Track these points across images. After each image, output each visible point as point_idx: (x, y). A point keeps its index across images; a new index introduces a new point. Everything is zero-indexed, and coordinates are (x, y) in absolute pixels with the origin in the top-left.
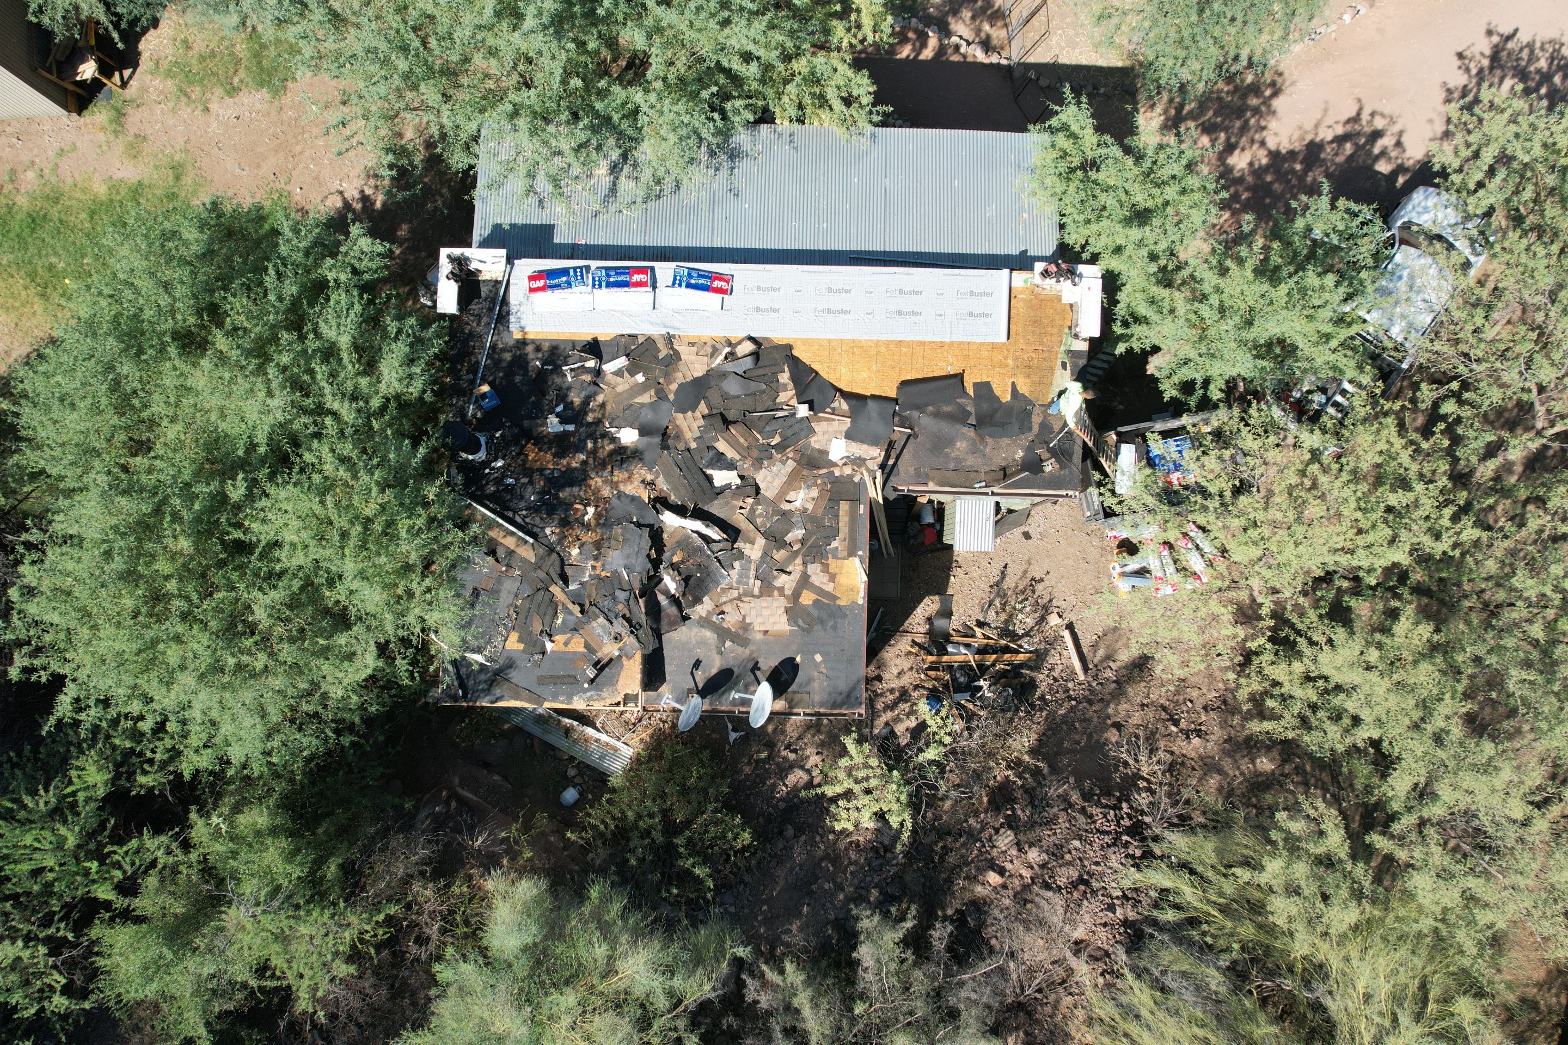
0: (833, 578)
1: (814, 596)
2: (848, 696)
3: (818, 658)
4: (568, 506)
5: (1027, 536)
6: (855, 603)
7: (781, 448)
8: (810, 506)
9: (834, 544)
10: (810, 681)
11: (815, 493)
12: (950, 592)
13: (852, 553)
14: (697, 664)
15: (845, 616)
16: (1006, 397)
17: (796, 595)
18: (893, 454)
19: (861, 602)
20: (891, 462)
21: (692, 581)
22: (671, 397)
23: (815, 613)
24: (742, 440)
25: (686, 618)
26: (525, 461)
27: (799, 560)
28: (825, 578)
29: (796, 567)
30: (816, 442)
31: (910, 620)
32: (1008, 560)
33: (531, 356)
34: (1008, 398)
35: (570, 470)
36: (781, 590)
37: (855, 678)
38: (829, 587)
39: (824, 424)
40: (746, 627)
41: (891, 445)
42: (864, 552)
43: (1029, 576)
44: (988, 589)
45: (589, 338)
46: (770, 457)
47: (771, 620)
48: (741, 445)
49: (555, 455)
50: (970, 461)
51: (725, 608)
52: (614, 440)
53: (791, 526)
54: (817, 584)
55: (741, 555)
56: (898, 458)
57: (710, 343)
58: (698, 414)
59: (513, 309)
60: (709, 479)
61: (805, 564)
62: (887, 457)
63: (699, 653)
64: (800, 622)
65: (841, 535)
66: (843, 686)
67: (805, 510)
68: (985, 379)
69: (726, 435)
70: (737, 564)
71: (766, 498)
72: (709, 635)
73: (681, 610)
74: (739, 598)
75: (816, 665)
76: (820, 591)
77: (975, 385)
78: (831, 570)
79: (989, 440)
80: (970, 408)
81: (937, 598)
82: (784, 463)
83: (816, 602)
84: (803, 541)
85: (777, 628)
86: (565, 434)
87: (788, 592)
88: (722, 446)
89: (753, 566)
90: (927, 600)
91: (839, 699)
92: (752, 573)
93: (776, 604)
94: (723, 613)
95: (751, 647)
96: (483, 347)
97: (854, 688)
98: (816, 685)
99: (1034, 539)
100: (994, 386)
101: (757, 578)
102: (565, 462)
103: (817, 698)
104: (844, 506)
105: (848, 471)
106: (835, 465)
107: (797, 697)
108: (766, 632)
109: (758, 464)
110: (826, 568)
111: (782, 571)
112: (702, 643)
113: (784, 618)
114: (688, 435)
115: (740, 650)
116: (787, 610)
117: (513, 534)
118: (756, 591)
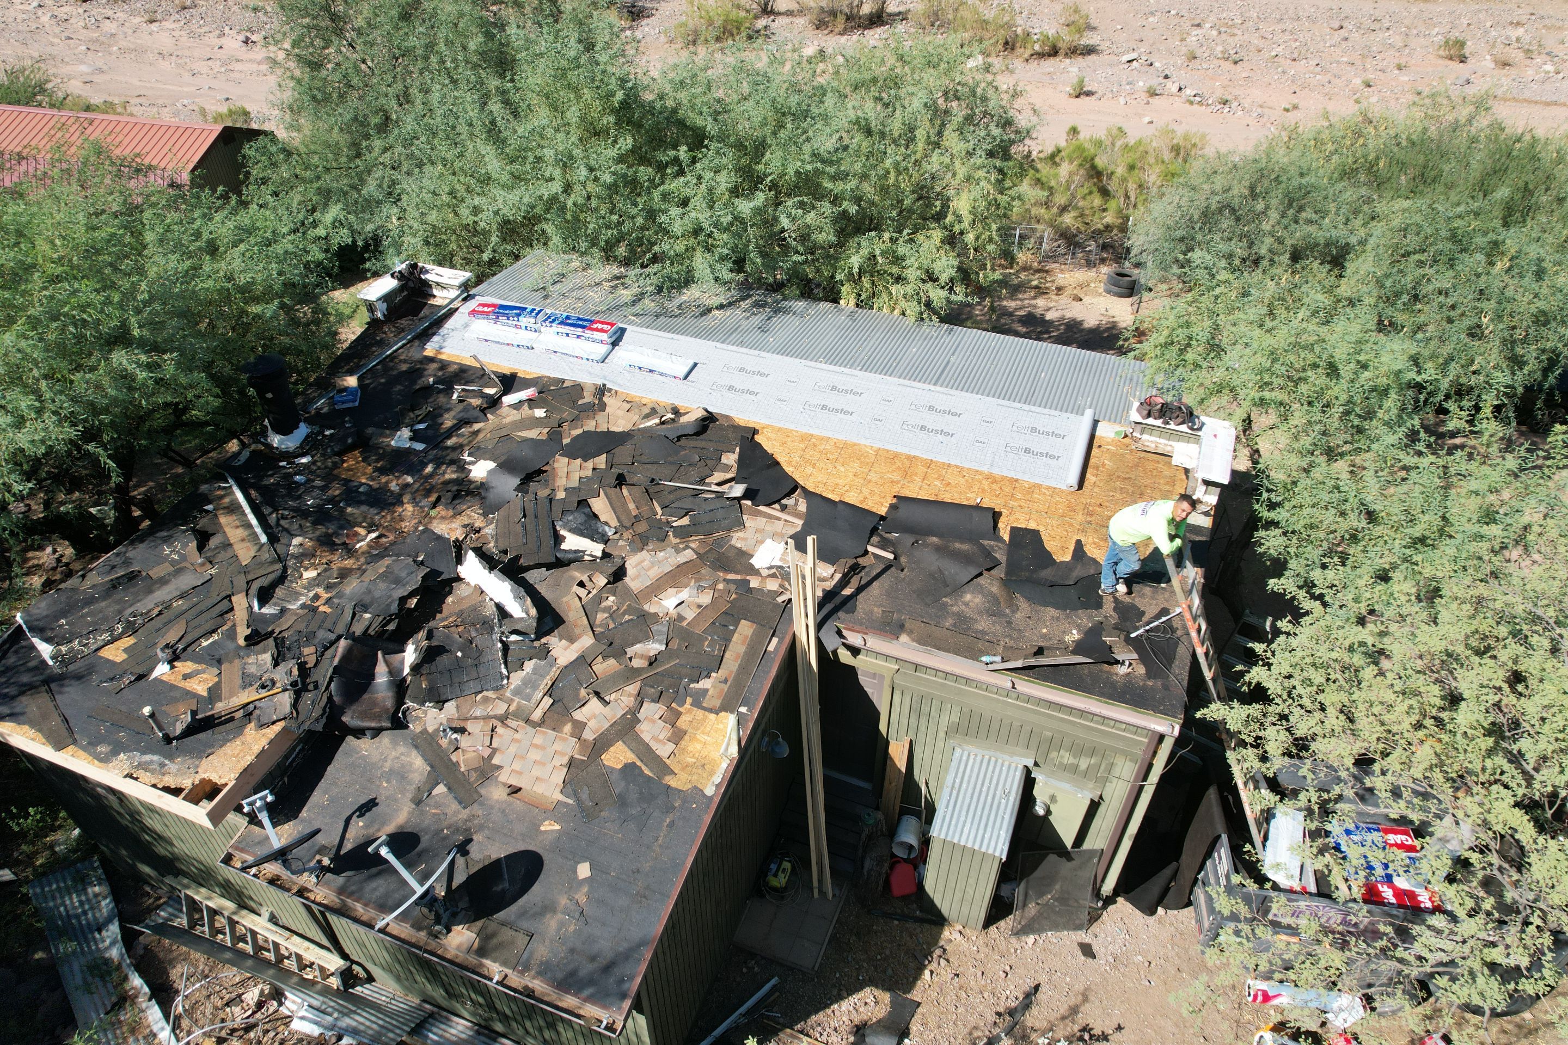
0: (678, 736)
1: (630, 757)
2: (607, 968)
3: (584, 870)
4: (350, 524)
5: (1087, 950)
6: (698, 791)
7: (683, 533)
8: (690, 615)
9: (705, 684)
10: (548, 908)
11: (706, 599)
12: (916, 995)
13: (727, 706)
14: (368, 807)
15: (669, 809)
16: (1064, 556)
17: (600, 745)
18: (855, 582)
19: (709, 791)
20: (847, 592)
21: (443, 660)
22: (566, 441)
23: (619, 787)
24: (632, 506)
25: (398, 723)
26: (336, 466)
27: (633, 689)
28: (664, 731)
29: (623, 699)
30: (738, 540)
31: (821, 1016)
32: (1042, 979)
33: (430, 372)
34: (1067, 557)
35: (384, 489)
36: (579, 727)
37: (636, 934)
38: (663, 750)
39: (761, 521)
40: (487, 770)
41: (855, 569)
42: (750, 712)
43: (1081, 1020)
44: (991, 1018)
45: (507, 372)
46: (663, 539)
47: (537, 772)
48: (628, 511)
49: (376, 469)
50: (984, 624)
51: (470, 726)
52: (462, 467)
53: (646, 636)
54: (646, 737)
55: (545, 652)
56: (860, 590)
57: (650, 406)
58: (590, 464)
59: (443, 331)
60: (558, 539)
61: (640, 699)
62: (844, 582)
63: (384, 790)
64: (584, 795)
65: (722, 673)
66: (606, 945)
67: (681, 618)
68: (1032, 525)
69: (612, 491)
70: (529, 666)
71: (627, 590)
72: (418, 764)
73: (400, 701)
74: (503, 719)
75: (574, 883)
76: (645, 752)
77: (1015, 531)
78: (682, 723)
79: (1022, 603)
80: (1001, 556)
81: (886, 997)
82: (678, 551)
83: (629, 769)
84: (653, 661)
85: (539, 789)
86: (409, 451)
87: (589, 735)
88: (599, 505)
89: (554, 672)
90: (868, 994)
91: (587, 969)
92: (548, 681)
93: (558, 746)
94: (462, 730)
95: (476, 809)
96: (381, 354)
97: (626, 956)
98: (552, 923)
99: (1101, 961)
100: (1045, 537)
101: (549, 692)
102: (384, 479)
103: (542, 951)
104: (745, 629)
105: (773, 585)
106: (756, 572)
107: (506, 934)
108: (515, 790)
109: (641, 542)
110: (672, 718)
111: (597, 694)
112: (400, 774)
113: (559, 776)
114: (561, 482)
115: (455, 806)
116: (571, 763)
117: (249, 526)
118: (537, 715)
